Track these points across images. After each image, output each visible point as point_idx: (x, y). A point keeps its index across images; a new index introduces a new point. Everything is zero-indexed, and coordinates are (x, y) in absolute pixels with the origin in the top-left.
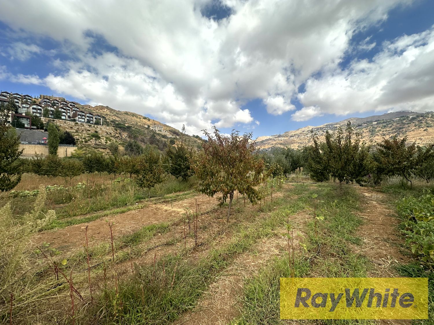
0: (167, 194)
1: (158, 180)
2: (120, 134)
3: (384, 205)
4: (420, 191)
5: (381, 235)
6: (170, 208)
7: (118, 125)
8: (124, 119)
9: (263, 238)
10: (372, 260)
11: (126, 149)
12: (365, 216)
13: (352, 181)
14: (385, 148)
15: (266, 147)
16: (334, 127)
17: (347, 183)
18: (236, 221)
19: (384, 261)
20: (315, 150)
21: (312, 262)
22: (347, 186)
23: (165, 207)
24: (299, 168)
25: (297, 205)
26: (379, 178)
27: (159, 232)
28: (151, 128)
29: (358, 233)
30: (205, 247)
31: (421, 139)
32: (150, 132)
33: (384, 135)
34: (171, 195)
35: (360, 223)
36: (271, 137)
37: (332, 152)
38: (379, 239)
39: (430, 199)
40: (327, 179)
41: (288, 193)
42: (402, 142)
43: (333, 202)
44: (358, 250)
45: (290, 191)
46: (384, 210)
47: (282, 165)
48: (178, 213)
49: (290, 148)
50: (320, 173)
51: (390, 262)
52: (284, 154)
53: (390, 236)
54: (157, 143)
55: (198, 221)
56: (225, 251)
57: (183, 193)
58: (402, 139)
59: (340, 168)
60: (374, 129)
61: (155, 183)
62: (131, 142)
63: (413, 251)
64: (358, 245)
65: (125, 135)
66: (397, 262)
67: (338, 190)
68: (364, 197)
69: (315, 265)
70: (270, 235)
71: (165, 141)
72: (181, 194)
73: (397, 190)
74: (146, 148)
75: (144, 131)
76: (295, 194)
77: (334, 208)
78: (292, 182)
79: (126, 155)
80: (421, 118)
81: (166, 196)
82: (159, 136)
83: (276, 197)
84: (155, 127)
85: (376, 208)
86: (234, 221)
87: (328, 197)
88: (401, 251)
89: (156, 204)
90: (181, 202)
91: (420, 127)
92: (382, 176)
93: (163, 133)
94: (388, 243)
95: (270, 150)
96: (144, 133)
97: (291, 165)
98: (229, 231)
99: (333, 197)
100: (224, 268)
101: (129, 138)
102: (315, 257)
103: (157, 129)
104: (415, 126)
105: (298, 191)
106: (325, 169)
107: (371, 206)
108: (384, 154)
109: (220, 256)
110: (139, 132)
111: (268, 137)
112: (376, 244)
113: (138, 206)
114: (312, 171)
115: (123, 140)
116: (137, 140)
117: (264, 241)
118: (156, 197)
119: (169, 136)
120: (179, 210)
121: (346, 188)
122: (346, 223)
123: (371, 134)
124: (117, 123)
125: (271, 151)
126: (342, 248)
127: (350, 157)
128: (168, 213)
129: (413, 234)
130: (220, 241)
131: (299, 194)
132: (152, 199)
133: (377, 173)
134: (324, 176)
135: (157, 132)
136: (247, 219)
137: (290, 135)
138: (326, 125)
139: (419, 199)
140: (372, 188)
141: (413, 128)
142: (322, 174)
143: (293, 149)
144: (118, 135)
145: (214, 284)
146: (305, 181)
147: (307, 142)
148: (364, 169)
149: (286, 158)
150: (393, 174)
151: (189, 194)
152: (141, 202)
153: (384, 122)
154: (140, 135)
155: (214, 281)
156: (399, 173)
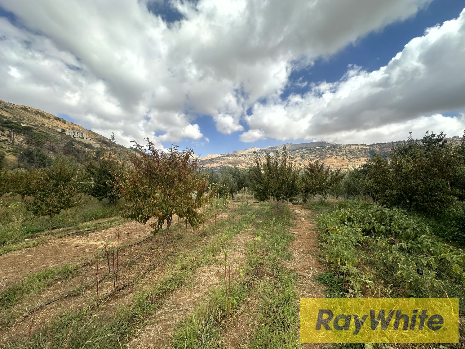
0: (82, 223)
1: (66, 203)
2: (9, 136)
3: (309, 220)
4: (332, 207)
5: (306, 248)
6: (85, 242)
7: (6, 123)
8: (18, 116)
9: (203, 266)
10: (300, 274)
11: (21, 159)
12: (295, 232)
13: (286, 200)
14: (311, 171)
15: (215, 165)
16: (275, 150)
17: (283, 202)
18: (174, 250)
19: (308, 273)
20: (258, 170)
21: (250, 286)
22: (283, 204)
23: (76, 241)
24: (244, 188)
25: (240, 225)
26: (306, 197)
27: (59, 280)
28: (67, 133)
29: (290, 248)
30: (129, 290)
31: (333, 165)
32: (64, 138)
33: (310, 160)
34: (88, 224)
35: (292, 238)
36: (220, 156)
37: (271, 173)
38: (305, 252)
39: (338, 214)
40: (268, 198)
41: (233, 213)
42: (321, 167)
43: (272, 220)
44: (289, 266)
45: (235, 211)
46: (309, 225)
47: (229, 184)
48: (96, 248)
49: (238, 168)
50: (262, 193)
51: (312, 273)
52: (231, 174)
53: (313, 248)
54: (76, 153)
55: (125, 255)
56: (154, 290)
57: (108, 219)
58: (321, 164)
59: (277, 188)
60: (304, 154)
61: (62, 208)
62: (31, 150)
63: (327, 260)
64: (289, 260)
65: (19, 139)
66: (317, 271)
67: (276, 209)
68: (295, 214)
69: (252, 288)
70: (210, 262)
71: (88, 152)
72: (105, 221)
73: (318, 207)
74: (58, 159)
75: (55, 136)
76: (239, 214)
77: (272, 227)
78: (238, 202)
79: (19, 167)
80: (333, 148)
81: (80, 225)
82: (80, 144)
83: (220, 219)
84: (74, 132)
85: (304, 224)
86: (172, 250)
87: (268, 216)
88: (319, 261)
89: (61, 238)
90: (103, 232)
91: (332, 155)
92: (309, 195)
93: (87, 141)
94: (311, 254)
95: (219, 168)
96: (55, 140)
97: (238, 184)
98: (164, 264)
99: (272, 216)
100: (150, 314)
101: (26, 143)
102: (253, 280)
103: (77, 136)
104: (330, 154)
105: (242, 211)
106: (266, 189)
107: (300, 222)
108: (310, 176)
109: (147, 298)
110: (46, 137)
111: (217, 156)
112: (303, 257)
113: (28, 244)
114: (256, 190)
115: (15, 147)
116: (41, 148)
117: (203, 269)
118: (64, 227)
119: (97, 146)
120: (98, 243)
121: (283, 206)
122: (281, 240)
123: (302, 159)
124: (5, 120)
125: (220, 170)
126: (276, 266)
127: (285, 178)
128: (80, 249)
129: (327, 245)
130: (150, 279)
131: (243, 214)
132: (56, 230)
133: (305, 192)
134: (265, 195)
135: (77, 139)
136: (187, 246)
137: (238, 155)
138: (269, 148)
139: (332, 214)
140: (302, 206)
141: (329, 156)
142: (264, 194)
143: (241, 169)
144: (6, 138)
145: (134, 340)
146: (249, 201)
147: (252, 162)
148: (295, 189)
149: (233, 177)
150: (316, 194)
151: (117, 220)
152: (33, 237)
153: (310, 149)
154: (47, 140)
155: (134, 336)
156: (319, 192)
